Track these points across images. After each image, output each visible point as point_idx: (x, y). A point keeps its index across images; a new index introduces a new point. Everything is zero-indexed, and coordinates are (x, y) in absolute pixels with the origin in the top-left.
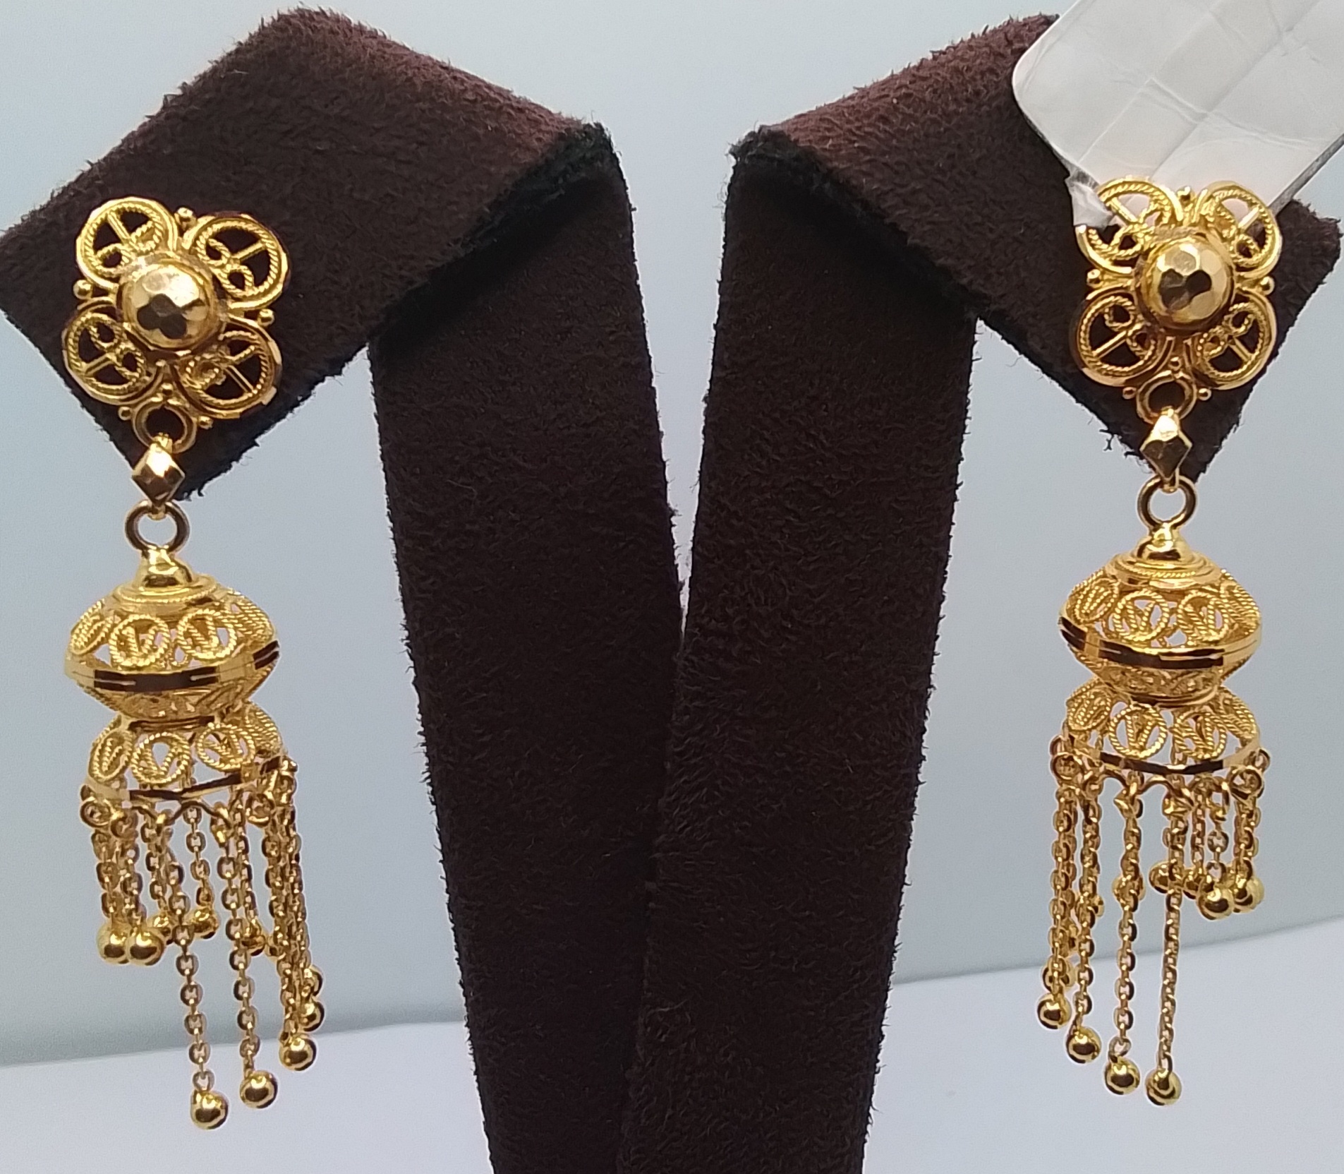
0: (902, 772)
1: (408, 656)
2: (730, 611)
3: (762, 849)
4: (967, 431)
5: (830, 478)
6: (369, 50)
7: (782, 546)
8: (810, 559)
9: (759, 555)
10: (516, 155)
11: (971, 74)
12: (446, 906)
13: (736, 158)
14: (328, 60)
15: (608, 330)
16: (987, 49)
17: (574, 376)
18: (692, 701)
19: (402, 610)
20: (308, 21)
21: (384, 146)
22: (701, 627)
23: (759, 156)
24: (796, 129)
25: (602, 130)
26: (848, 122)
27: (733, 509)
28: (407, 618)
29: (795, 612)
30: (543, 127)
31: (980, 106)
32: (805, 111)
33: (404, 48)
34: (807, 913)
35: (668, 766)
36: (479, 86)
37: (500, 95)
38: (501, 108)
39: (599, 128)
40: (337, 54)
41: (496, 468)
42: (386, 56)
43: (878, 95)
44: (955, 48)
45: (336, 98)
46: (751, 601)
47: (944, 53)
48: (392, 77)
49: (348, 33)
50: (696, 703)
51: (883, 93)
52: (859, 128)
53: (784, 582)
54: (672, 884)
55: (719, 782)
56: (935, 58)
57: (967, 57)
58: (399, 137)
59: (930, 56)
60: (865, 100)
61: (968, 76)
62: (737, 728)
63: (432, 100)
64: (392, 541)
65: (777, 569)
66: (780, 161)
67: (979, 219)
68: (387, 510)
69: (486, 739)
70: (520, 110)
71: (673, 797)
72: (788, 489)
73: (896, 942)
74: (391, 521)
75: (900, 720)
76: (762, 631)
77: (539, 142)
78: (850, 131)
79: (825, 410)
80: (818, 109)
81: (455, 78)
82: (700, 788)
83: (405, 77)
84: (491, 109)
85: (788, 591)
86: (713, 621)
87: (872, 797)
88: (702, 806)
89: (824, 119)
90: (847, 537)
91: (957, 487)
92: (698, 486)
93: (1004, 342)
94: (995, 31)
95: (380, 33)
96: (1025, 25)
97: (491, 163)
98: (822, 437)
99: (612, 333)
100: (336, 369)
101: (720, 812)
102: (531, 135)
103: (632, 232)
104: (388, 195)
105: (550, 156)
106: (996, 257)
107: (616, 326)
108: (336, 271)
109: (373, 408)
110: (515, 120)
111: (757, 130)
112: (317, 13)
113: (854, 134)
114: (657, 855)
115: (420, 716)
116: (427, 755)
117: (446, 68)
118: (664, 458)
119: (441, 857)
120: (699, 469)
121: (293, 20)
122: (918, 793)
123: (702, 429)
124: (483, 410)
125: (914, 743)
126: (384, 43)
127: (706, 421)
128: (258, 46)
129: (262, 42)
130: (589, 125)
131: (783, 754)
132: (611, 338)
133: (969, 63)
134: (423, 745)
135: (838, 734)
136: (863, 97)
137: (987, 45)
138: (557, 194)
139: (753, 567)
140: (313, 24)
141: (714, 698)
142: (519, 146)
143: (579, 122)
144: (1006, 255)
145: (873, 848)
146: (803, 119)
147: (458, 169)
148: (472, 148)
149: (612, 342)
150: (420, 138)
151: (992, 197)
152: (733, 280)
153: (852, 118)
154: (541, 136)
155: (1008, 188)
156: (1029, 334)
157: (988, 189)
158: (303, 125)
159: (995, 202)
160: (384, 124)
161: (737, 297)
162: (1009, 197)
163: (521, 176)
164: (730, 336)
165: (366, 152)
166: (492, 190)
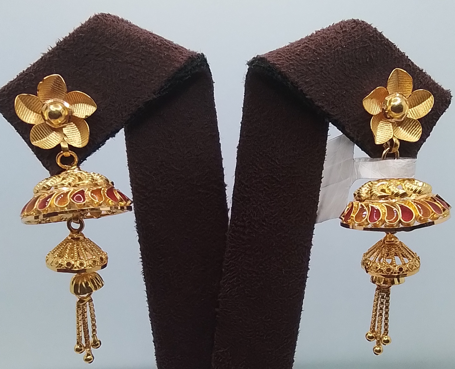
0: (302, 273)
1: (136, 232)
2: (245, 219)
3: (254, 298)
4: (325, 159)
5: (279, 174)
6: (125, 27)
7: (263, 197)
8: (272, 202)
9: (255, 200)
10: (174, 64)
11: (329, 39)
12: (149, 316)
13: (249, 66)
14: (111, 30)
15: (205, 123)
16: (334, 30)
17: (193, 139)
18: (232, 248)
19: (135, 216)
20: (105, 17)
21: (130, 60)
22: (235, 224)
23: (256, 65)
24: (269, 57)
25: (204, 56)
26: (287, 54)
27: (246, 184)
28: (136, 219)
29: (266, 219)
30: (183, 54)
31: (331, 50)
32: (272, 51)
33: (137, 27)
34: (269, 320)
35: (223, 270)
36: (162, 40)
37: (169, 43)
38: (169, 48)
39: (203, 55)
40: (115, 29)
41: (166, 169)
42: (131, 30)
43: (297, 45)
44: (323, 30)
45: (114, 44)
46: (252, 216)
47: (320, 31)
48: (133, 36)
49: (118, 21)
50: (233, 249)
51: (299, 45)
52: (290, 57)
53: (263, 209)
54: (224, 309)
55: (240, 276)
56: (316, 33)
57: (327, 33)
58: (135, 57)
59: (315, 33)
60: (293, 47)
61: (327, 39)
62: (247, 258)
63: (146, 44)
64: (132, 193)
65: (261, 205)
66: (263, 67)
67: (330, 88)
68: (130, 183)
69: (163, 260)
70: (176, 49)
71: (225, 280)
72: (265, 178)
73: (299, 330)
74: (131, 186)
75: (301, 256)
76: (256, 226)
77: (182, 60)
78: (287, 57)
79: (278, 152)
80: (277, 50)
81: (154, 37)
82: (234, 277)
83: (137, 37)
84: (166, 48)
85: (264, 212)
86: (239, 222)
87: (291, 282)
88: (235, 283)
89: (278, 53)
90: (284, 195)
92: (234, 177)
93: (338, 130)
94: (337, 24)
95: (129, 21)
96: (347, 22)
97: (166, 66)
98: (277, 161)
99: (206, 124)
100: (113, 135)
101: (240, 286)
102: (179, 57)
103: (213, 90)
104: (131, 77)
105: (186, 64)
106: (336, 101)
107: (207, 122)
108: (113, 102)
109: (125, 149)
110: (174, 52)
111: (256, 57)
112: (108, 14)
113: (289, 59)
114: (219, 300)
115: (140, 252)
116: (143, 265)
117: (151, 34)
118: (223, 167)
119: (147, 299)
120: (235, 171)
121: (99, 17)
122: (307, 281)
123: (236, 157)
124: (162, 150)
125: (306, 264)
126: (131, 25)
127: (237, 155)
128: (88, 26)
129: (89, 24)
130: (199, 54)
131: (262, 267)
132: (206, 126)
133: (328, 35)
134: (141, 262)
135: (280, 260)
136: (292, 46)
137: (334, 29)
138: (188, 77)
139: (253, 204)
140: (106, 18)
141: (239, 248)
142: (175, 61)
143: (196, 53)
144: (339, 101)
145: (291, 299)
146: (271, 53)
147: (155, 68)
148: (160, 61)
149: (206, 128)
150: (142, 58)
151: (335, 81)
152: (247, 107)
153: (288, 53)
154: (183, 57)
155: (340, 78)
156: (346, 127)
157: (333, 78)
158: (103, 52)
159: (335, 82)
160: (130, 52)
161: (248, 113)
162: (341, 81)
163: (176, 71)
164: (246, 126)
165: (124, 62)
166: (166, 75)
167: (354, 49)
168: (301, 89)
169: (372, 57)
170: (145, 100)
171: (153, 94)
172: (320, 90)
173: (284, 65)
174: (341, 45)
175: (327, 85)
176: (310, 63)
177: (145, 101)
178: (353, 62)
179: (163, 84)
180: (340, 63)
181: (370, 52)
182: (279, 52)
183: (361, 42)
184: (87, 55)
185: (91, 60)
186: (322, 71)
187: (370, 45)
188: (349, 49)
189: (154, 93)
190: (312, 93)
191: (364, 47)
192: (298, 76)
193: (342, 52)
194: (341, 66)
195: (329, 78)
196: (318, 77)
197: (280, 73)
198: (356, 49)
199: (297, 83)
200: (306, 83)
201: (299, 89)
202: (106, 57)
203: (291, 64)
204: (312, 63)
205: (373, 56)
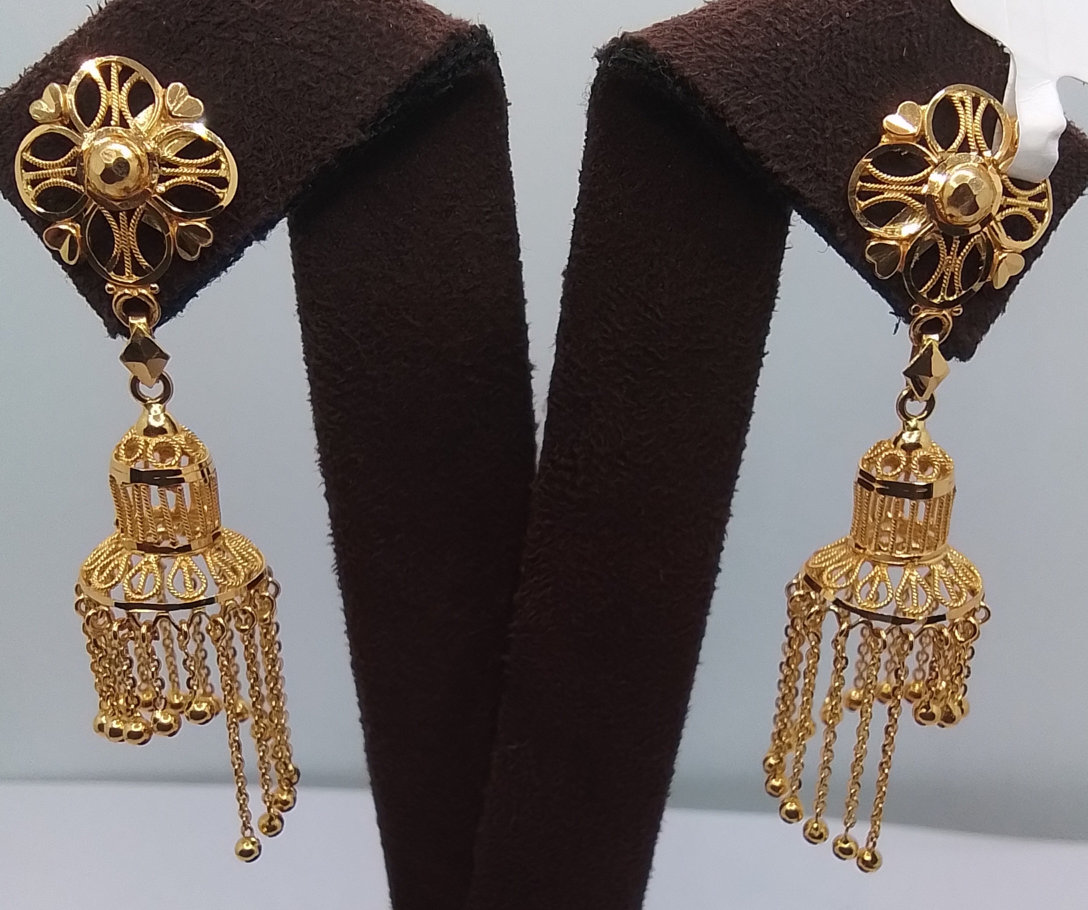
0: (703, 579)
1: (320, 474)
4: (776, 308)
5: (662, 344)
7: (620, 399)
8: (643, 410)
9: (602, 406)
13: (600, 62)
15: (485, 209)
17: (455, 249)
18: (543, 520)
19: (315, 437)
21: (302, 39)
22: (552, 462)
23: (621, 60)
24: (654, 37)
25: (486, 31)
26: (699, 32)
27: (582, 367)
28: (319, 444)
29: (627, 453)
30: (436, 26)
32: (662, 21)
35: (523, 569)
38: (401, 8)
39: (484, 29)
41: (391, 324)
46: (594, 443)
50: (547, 522)
51: (733, 8)
52: (708, 38)
53: (621, 429)
54: (523, 657)
55: (562, 583)
58: (315, 31)
60: (714, 13)
64: (307, 381)
65: (616, 418)
66: (640, 65)
67: (806, 125)
68: (303, 355)
70: (418, 11)
71: (526, 593)
72: (628, 352)
74: (306, 364)
75: (705, 540)
76: (601, 468)
77: (433, 40)
78: (700, 40)
79: (662, 287)
80: (673, 19)
82: (546, 586)
84: (393, 9)
85: (623, 436)
86: (563, 459)
87: (678, 599)
88: (548, 600)
89: (677, 28)
90: (673, 394)
91: (764, 355)
92: (555, 348)
93: (817, 234)
97: (392, 57)
98: (658, 310)
99: (488, 212)
100: (260, 234)
101: (561, 605)
102: (426, 33)
103: (507, 124)
104: (304, 83)
105: (443, 54)
107: (492, 207)
109: (291, 270)
110: (414, 21)
111: (619, 37)
113: (704, 44)
114: (511, 635)
115: (329, 521)
116: (335, 551)
118: (527, 321)
120: (556, 332)
122: (714, 596)
123: (560, 299)
124: (381, 275)
125: (714, 559)
127: (564, 292)
130: (475, 27)
132: (487, 217)
134: (332, 544)
136: (713, 10)
138: (446, 88)
139: (597, 416)
142: (416, 43)
143: (466, 23)
146: (660, 27)
147: (364, 62)
148: (376, 44)
149: (488, 221)
150: (332, 34)
151: (818, 105)
152: (592, 171)
153: (703, 29)
154: (434, 34)
155: (831, 98)
156: (838, 229)
157: (815, 98)
158: (233, 17)
159: (819, 109)
160: (302, 19)
161: (594, 186)
162: (833, 106)
163: (417, 71)
164: (587, 220)
165: (287, 43)
166: (392, 82)
167: (871, 23)
168: (732, 124)
169: (916, 45)
170: (340, 144)
171: (359, 131)
172: (779, 129)
173: (693, 60)
174: (840, 11)
175: (798, 116)
176: (758, 55)
177: (339, 148)
178: (868, 56)
179: (385, 105)
180: (834, 59)
181: (910, 31)
182: (682, 26)
183: (889, 4)
184: (194, 23)
185: (203, 38)
186: (787, 79)
187: (911, 13)
188: (858, 21)
189: (362, 127)
190: (760, 137)
191: (897, 17)
192: (725, 90)
193: (841, 29)
194: (837, 66)
195: (804, 96)
196: (777, 94)
197: (683, 81)
198: (876, 23)
199: (723, 107)
200: (747, 109)
201: (728, 125)
202: (242, 31)
203: (710, 57)
204: (764, 55)
205: (919, 43)
